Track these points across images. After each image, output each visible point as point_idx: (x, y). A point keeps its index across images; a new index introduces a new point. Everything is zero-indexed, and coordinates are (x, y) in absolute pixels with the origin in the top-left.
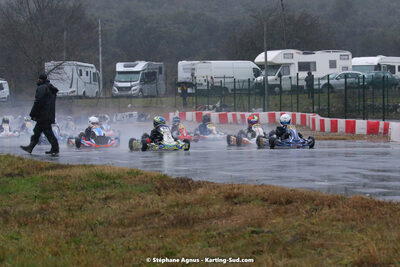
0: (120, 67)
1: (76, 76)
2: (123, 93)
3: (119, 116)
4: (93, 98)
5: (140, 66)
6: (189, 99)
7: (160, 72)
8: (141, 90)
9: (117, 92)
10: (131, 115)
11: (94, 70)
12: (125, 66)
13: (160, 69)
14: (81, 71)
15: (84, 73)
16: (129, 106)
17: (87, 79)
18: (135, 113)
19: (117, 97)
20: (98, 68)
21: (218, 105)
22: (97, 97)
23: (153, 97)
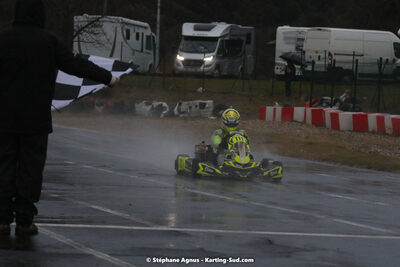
0: (188, 29)
1: (120, 38)
2: (190, 70)
3: (185, 106)
4: (144, 74)
5: (219, 30)
6: (295, 86)
7: (248, 42)
8: (218, 66)
9: (182, 67)
10: (203, 106)
11: (148, 32)
12: (196, 29)
13: (248, 36)
14: (128, 31)
15: (133, 36)
16: (200, 89)
17: (137, 45)
18: (209, 103)
19: (182, 74)
20: (153, 29)
21: (343, 97)
22: (151, 73)
23: (236, 78)
